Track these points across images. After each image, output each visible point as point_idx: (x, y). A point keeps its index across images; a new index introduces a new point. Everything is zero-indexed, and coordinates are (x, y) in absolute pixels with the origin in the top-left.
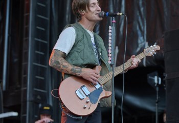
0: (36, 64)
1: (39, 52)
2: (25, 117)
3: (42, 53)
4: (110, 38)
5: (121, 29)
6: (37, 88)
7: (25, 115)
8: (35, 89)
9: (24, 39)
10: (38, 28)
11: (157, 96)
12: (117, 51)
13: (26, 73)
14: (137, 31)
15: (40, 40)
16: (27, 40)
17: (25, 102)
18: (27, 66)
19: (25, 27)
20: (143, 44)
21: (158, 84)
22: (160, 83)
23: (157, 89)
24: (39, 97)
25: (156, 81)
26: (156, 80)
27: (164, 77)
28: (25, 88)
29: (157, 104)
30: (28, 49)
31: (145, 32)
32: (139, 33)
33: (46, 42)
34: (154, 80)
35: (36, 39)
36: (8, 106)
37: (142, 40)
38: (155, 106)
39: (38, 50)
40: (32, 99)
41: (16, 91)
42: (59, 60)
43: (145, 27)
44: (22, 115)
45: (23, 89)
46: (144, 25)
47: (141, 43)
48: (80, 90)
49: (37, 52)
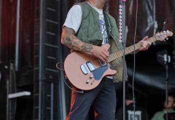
0: (48, 45)
1: (50, 33)
2: (38, 96)
3: (54, 34)
4: (121, 17)
5: (131, 9)
6: (48, 67)
7: (37, 94)
8: (47, 69)
9: (36, 20)
10: (49, 9)
11: (167, 74)
12: (127, 30)
13: (38, 53)
14: (146, 11)
15: (51, 21)
16: (38, 22)
17: (38, 81)
18: (38, 46)
19: (36, 8)
20: (152, 23)
21: (167, 62)
22: (169, 61)
23: (167, 67)
24: (51, 77)
25: (166, 60)
26: (166, 58)
27: (173, 55)
28: (37, 68)
29: (166, 82)
30: (39, 30)
31: (154, 12)
32: (148, 12)
33: (56, 23)
34: (163, 58)
35: (47, 20)
36: (20, 85)
37: (152, 20)
38: (165, 84)
39: (49, 31)
40: (44, 78)
41: (29, 71)
42: (70, 37)
43: (154, 6)
44: (35, 95)
45: (35, 69)
46: (153, 5)
47: (151, 22)
48: (85, 65)
49: (48, 33)
